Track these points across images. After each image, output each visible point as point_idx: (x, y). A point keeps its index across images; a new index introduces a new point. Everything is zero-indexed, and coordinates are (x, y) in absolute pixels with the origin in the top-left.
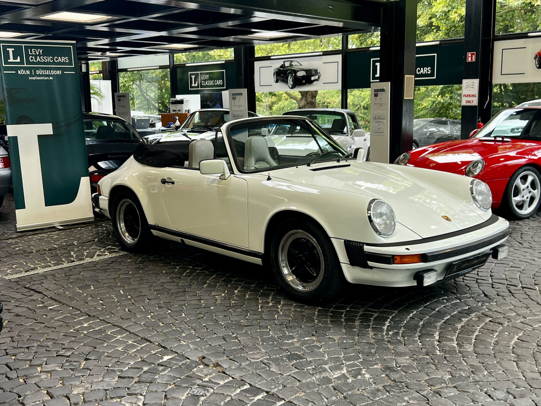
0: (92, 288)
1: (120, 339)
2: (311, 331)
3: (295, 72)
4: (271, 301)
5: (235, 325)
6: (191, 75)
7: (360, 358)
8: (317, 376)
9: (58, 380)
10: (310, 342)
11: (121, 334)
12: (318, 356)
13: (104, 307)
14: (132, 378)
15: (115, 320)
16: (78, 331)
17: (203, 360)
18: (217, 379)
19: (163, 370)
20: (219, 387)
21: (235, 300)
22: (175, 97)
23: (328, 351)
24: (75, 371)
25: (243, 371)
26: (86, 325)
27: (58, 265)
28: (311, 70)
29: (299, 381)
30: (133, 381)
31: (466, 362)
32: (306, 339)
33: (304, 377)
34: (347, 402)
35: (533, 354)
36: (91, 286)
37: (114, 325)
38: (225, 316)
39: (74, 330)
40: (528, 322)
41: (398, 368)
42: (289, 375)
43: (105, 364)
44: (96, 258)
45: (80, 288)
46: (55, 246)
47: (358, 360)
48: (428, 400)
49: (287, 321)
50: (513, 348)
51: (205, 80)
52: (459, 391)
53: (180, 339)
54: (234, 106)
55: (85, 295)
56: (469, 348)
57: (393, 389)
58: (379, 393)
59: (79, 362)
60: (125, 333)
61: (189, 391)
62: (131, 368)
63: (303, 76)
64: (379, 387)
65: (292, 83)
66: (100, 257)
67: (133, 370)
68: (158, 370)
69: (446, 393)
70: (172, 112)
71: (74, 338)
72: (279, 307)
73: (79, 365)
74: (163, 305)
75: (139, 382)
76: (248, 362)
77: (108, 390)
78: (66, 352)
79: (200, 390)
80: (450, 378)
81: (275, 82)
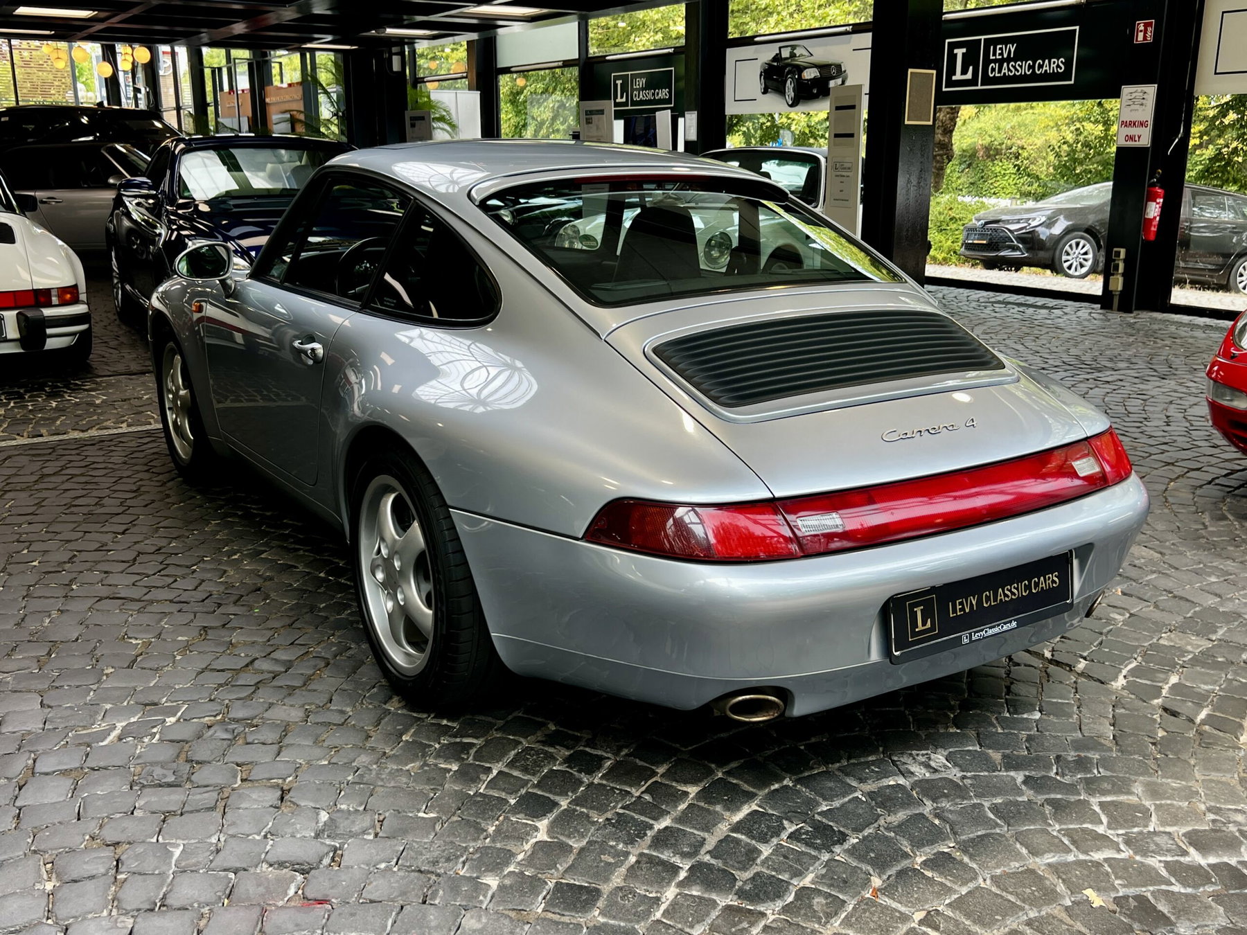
3: (800, 69)
6: (616, 78)
28: (830, 65)
51: (639, 90)
63: (815, 79)
65: (793, 94)
81: (764, 93)
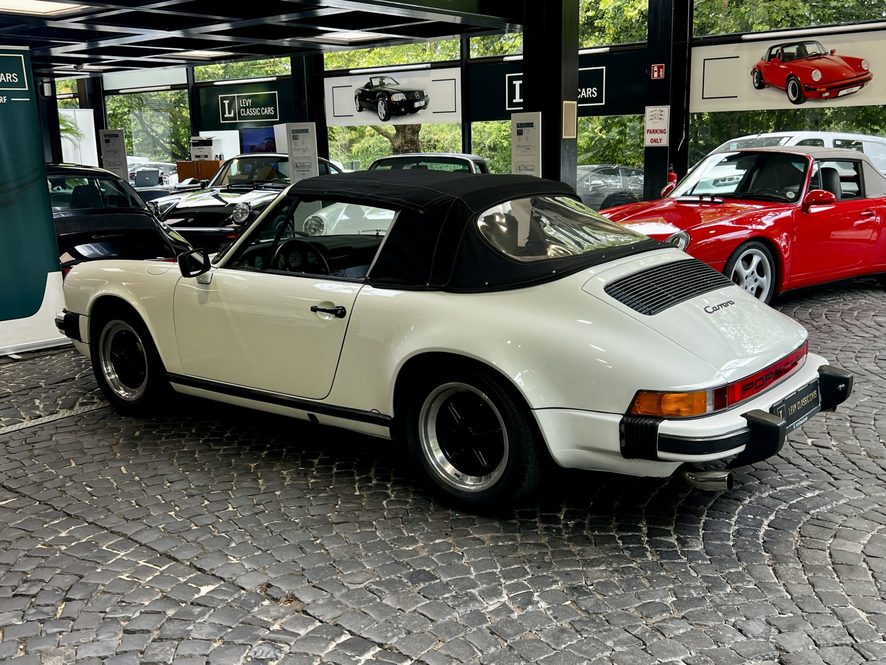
0: (73, 465)
1: (124, 558)
2: (444, 528)
3: (389, 94)
4: (375, 477)
5: (317, 522)
6: (223, 99)
7: (528, 573)
8: (461, 611)
9: (16, 643)
10: (443, 548)
11: (125, 548)
12: (460, 573)
13: (95, 498)
14: (148, 631)
15: (113, 522)
16: (50, 546)
17: (269, 591)
18: (295, 627)
19: (202, 614)
20: (298, 640)
21: (315, 477)
22: (198, 135)
23: (474, 562)
24: (47, 624)
25: (337, 608)
26: (63, 534)
27: (14, 424)
28: (415, 91)
29: (432, 621)
30: (149, 638)
31: (695, 571)
32: (437, 541)
33: (440, 614)
34: (515, 656)
35: (796, 551)
36: (72, 461)
37: (112, 532)
38: (301, 507)
39: (44, 545)
40: (781, 495)
41: (591, 588)
42: (415, 611)
43: (98, 606)
44: (78, 410)
45: (52, 465)
46: (8, 390)
47: (524, 576)
48: (645, 644)
49: (404, 511)
50: (764, 542)
51: (246, 108)
52: (692, 625)
53: (226, 552)
54: (295, 149)
55: (61, 477)
56: (697, 546)
57: (586, 628)
58: (565, 635)
59: (53, 605)
60: (131, 547)
61: (247, 651)
62: (146, 613)
63: (402, 102)
64: (563, 624)
65: (384, 112)
66: (85, 407)
67: (148, 617)
68: (192, 614)
69: (672, 630)
70: (194, 159)
71: (43, 560)
72: (389, 485)
73: (53, 612)
74: (195, 492)
75: (160, 639)
76: (344, 591)
77: (106, 657)
78: (30, 587)
79: (266, 648)
80: (674, 602)
81: (359, 111)
